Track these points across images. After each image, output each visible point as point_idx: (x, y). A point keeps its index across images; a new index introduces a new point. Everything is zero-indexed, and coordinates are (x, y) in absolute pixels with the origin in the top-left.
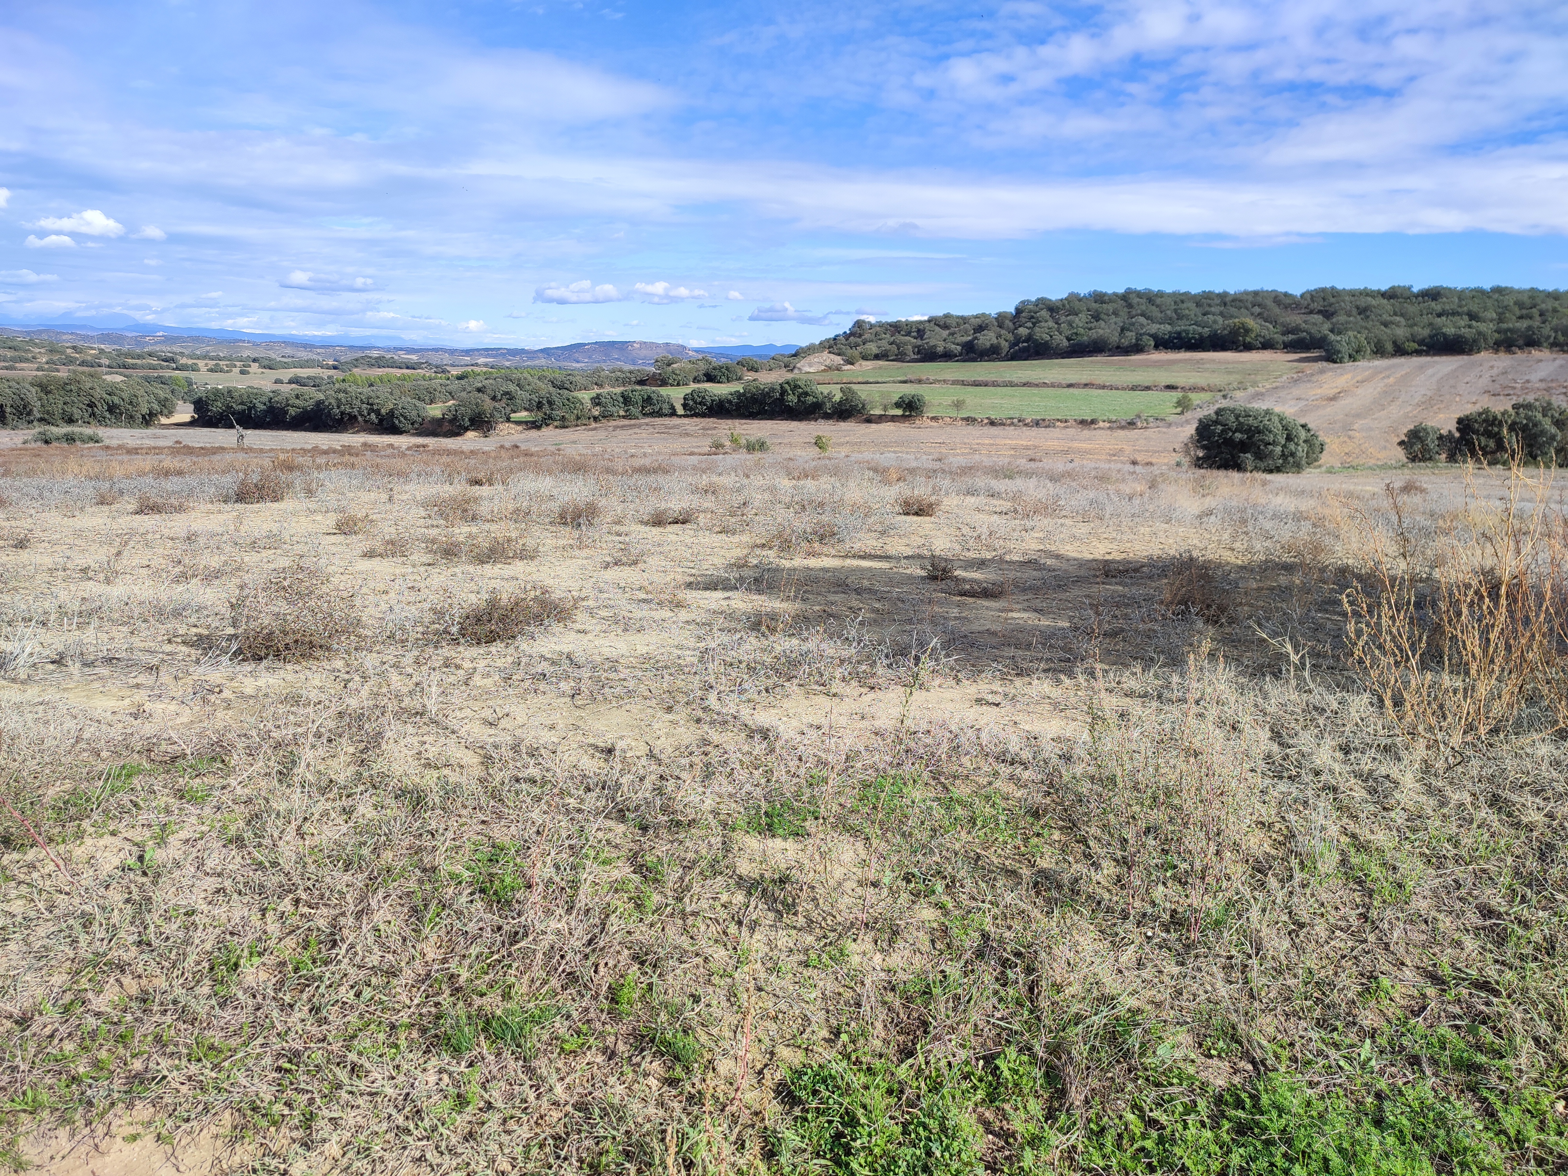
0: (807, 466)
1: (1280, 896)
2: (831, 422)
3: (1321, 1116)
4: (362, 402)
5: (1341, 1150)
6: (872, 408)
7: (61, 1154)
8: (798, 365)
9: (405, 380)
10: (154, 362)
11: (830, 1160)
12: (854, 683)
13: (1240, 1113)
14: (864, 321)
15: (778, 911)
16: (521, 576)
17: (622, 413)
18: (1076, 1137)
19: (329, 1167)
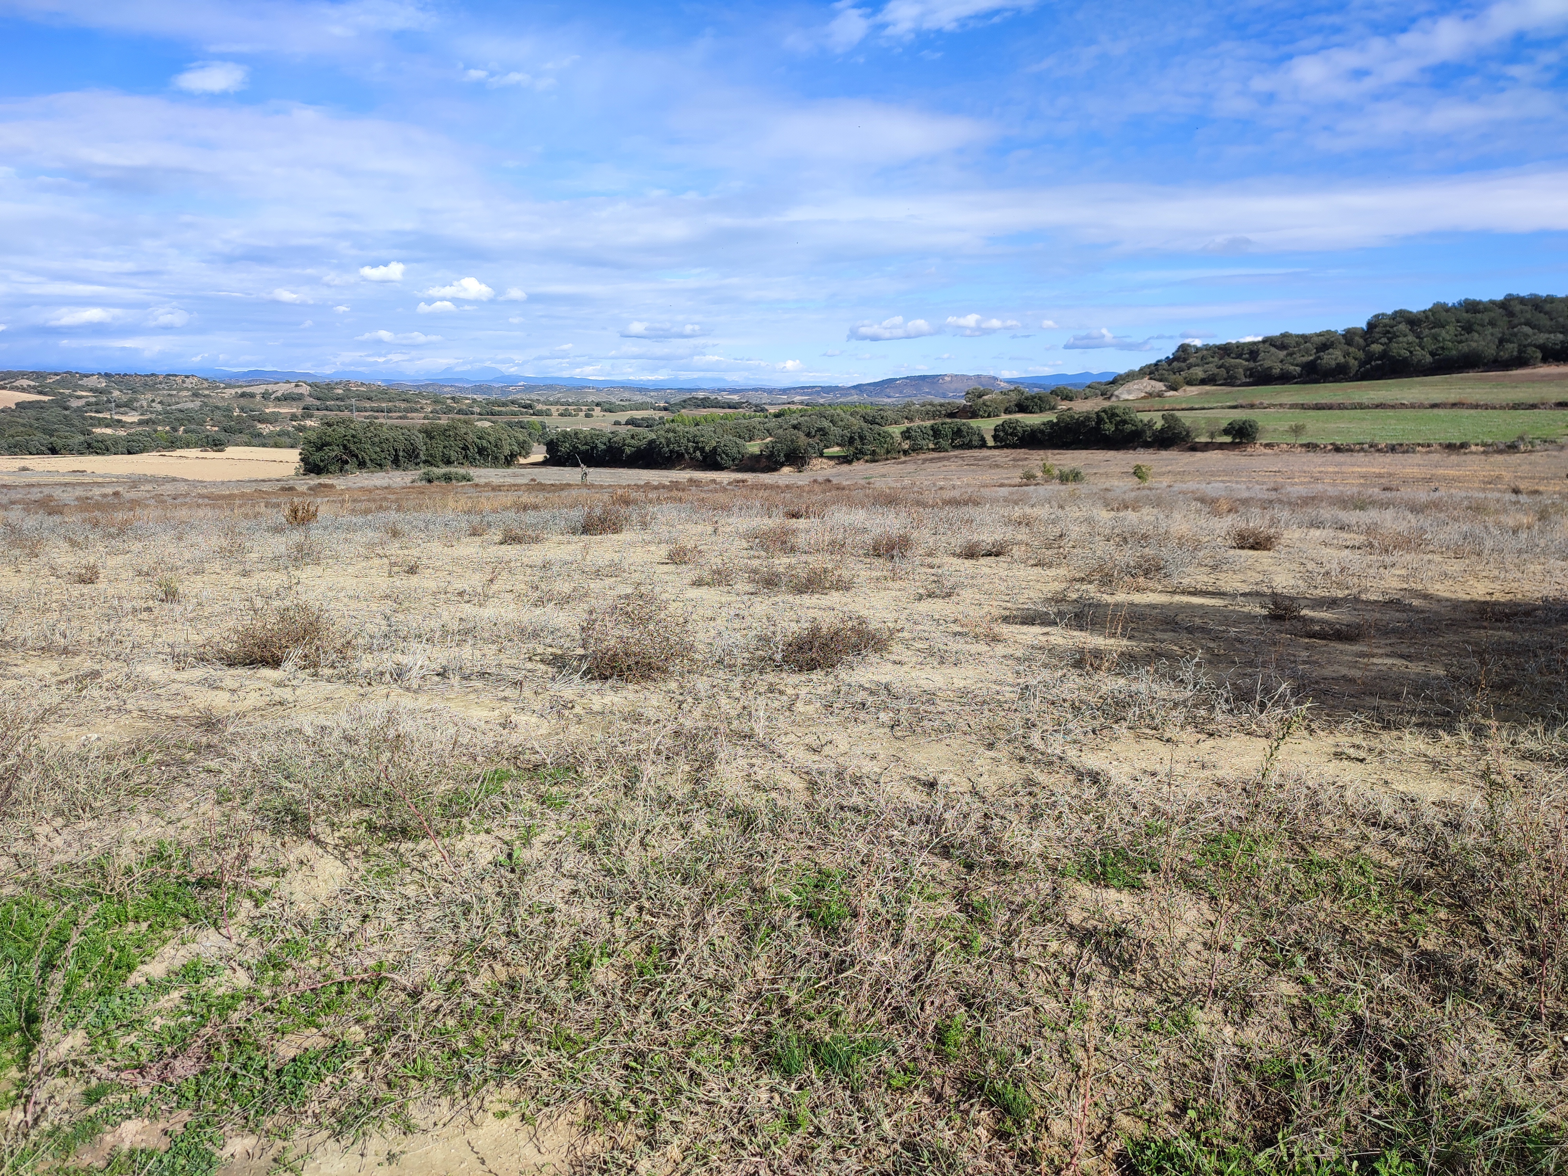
0: (1126, 497)
2: (1151, 451)
4: (688, 440)
6: (1197, 436)
7: (442, 1122)
8: (1116, 393)
9: (727, 419)
10: (516, 409)
12: (1190, 729)
14: (1189, 345)
15: (1113, 967)
16: (838, 606)
17: (931, 446)
19: (670, 1170)
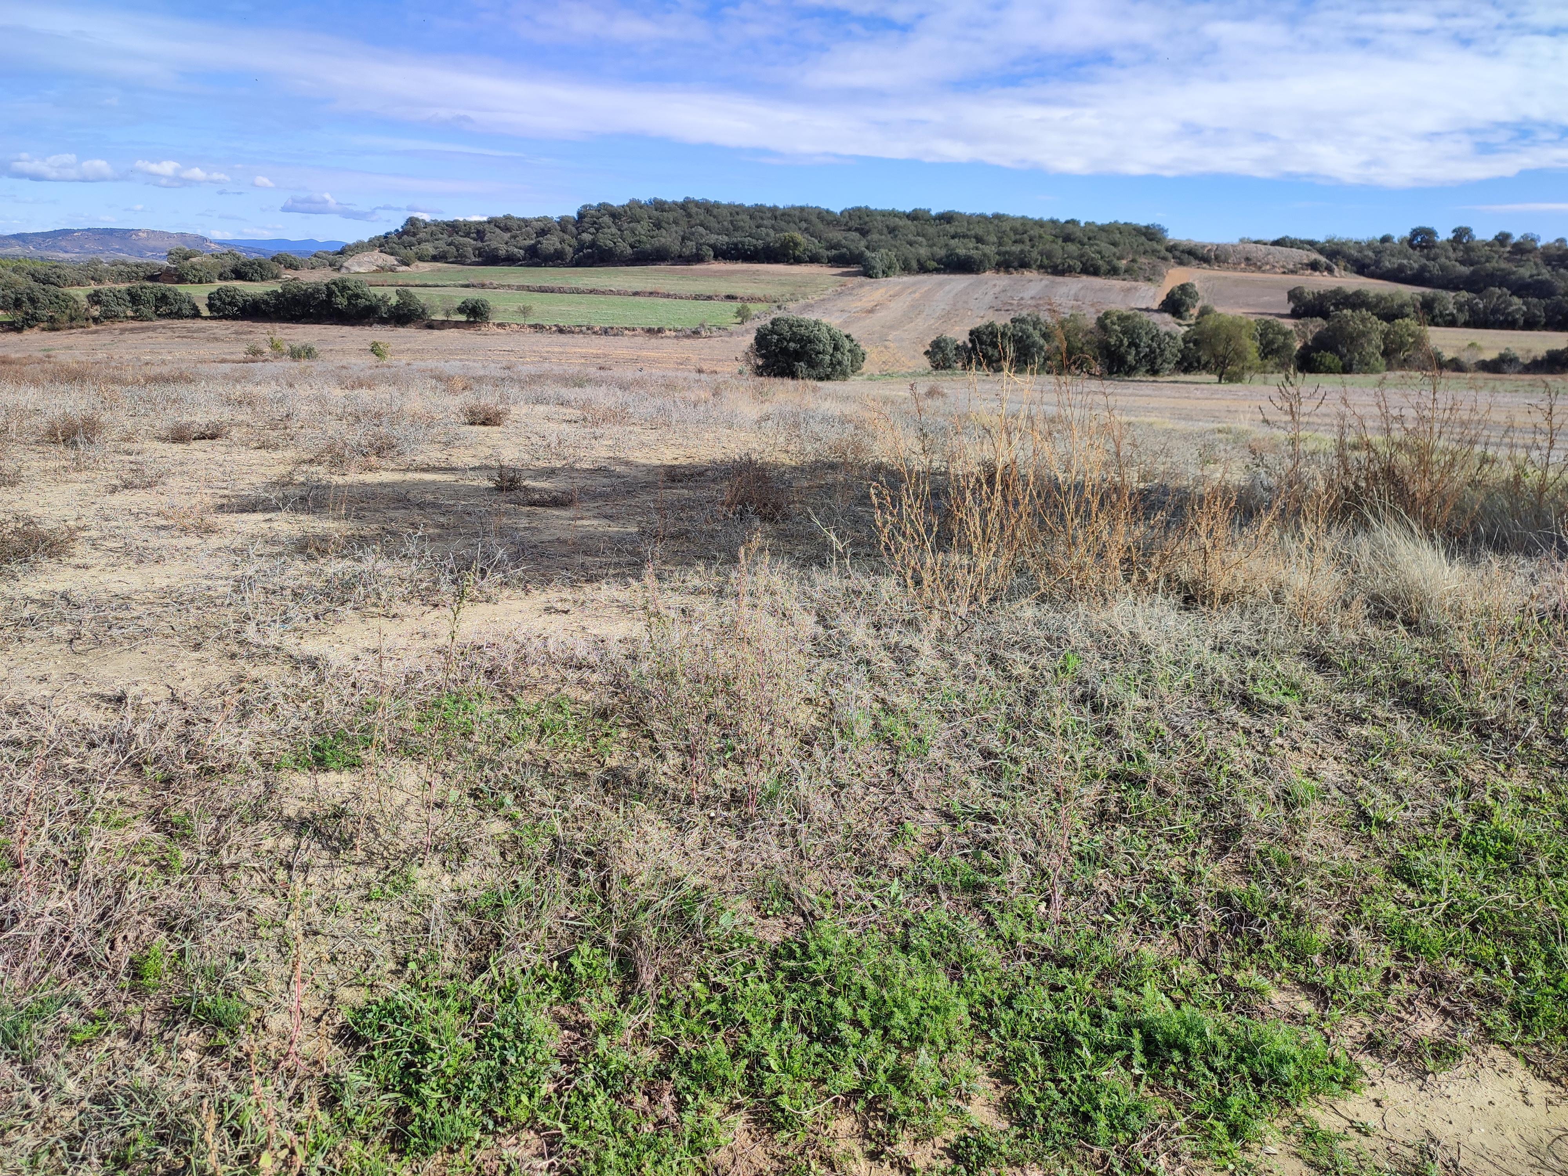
0: (362, 375)
1: (824, 763)
2: (388, 327)
3: (859, 951)
5: (875, 978)
6: (433, 314)
8: (346, 264)
11: (400, 1091)
12: (417, 602)
13: (792, 963)
14: (417, 219)
15: (333, 849)
17: (130, 313)
18: (648, 1015)
